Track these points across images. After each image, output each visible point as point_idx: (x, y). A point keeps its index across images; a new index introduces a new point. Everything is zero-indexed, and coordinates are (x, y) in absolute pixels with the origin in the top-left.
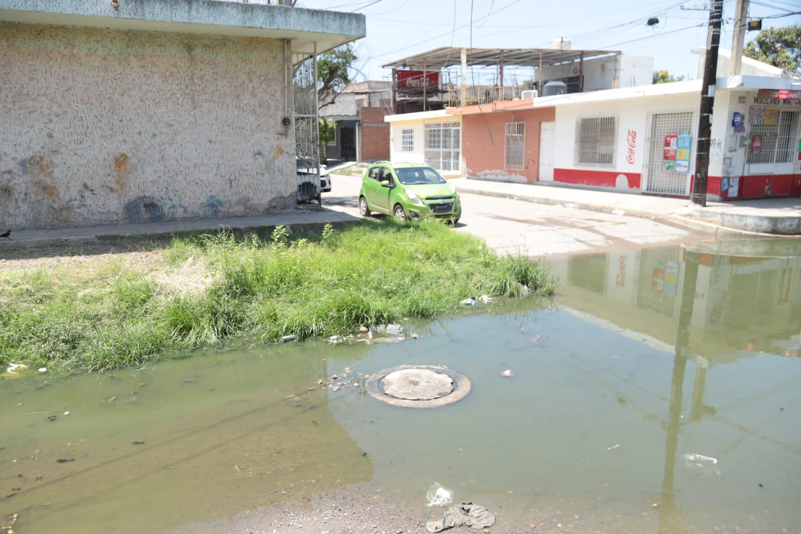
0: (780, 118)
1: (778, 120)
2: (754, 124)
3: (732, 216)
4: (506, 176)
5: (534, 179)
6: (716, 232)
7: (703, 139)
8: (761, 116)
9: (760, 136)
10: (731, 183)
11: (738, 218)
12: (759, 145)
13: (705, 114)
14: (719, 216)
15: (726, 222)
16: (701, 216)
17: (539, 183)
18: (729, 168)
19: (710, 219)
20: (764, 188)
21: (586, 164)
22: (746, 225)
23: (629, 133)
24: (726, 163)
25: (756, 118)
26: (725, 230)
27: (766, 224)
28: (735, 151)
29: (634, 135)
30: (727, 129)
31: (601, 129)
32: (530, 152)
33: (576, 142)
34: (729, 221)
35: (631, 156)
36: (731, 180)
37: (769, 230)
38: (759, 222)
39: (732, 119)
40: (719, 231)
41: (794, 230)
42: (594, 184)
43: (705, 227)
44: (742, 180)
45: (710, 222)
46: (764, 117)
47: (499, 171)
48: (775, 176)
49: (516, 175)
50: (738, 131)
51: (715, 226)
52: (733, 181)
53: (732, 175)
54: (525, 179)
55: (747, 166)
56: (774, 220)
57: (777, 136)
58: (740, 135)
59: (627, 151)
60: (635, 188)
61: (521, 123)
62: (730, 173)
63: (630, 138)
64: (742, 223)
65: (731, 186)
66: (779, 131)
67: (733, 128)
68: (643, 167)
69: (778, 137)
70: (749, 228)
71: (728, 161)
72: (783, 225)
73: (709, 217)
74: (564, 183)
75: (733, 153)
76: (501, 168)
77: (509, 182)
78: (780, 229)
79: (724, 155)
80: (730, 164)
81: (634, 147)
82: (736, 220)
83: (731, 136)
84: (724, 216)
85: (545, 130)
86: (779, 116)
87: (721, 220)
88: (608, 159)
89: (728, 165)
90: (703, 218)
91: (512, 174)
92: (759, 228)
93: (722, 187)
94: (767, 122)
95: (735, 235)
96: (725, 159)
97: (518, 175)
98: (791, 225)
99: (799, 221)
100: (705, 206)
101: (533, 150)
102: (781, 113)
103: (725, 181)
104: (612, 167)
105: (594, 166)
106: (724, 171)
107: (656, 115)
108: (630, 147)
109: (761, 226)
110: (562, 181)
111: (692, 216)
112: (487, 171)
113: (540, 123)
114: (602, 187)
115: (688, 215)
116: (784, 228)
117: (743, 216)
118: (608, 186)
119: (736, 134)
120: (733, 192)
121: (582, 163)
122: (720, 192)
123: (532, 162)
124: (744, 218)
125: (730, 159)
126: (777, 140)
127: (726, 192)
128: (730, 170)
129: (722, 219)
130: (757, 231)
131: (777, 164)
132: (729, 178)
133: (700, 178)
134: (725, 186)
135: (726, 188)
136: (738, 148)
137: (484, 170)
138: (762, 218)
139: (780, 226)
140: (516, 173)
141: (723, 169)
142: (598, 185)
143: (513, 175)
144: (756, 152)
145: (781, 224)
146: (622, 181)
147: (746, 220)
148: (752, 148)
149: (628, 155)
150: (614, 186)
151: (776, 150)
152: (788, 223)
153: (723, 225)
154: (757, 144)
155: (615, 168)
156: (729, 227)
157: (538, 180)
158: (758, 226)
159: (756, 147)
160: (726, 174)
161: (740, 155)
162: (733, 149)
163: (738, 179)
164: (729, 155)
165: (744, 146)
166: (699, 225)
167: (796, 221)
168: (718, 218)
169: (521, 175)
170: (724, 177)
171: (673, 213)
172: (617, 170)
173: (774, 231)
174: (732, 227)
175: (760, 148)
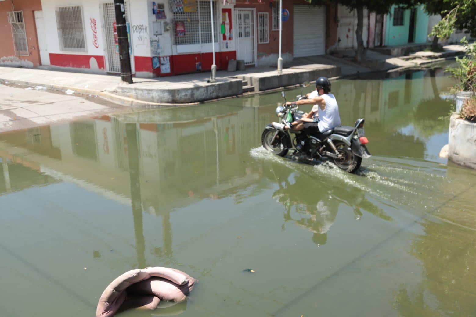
0: (199, 6)
1: (197, 8)
2: (174, 11)
3: (142, 90)
4: (18, 61)
5: (38, 65)
6: (132, 105)
7: (120, 25)
8: (180, 5)
9: (183, 23)
10: (162, 62)
11: (146, 92)
12: (182, 29)
13: (118, 4)
14: (134, 91)
15: (139, 97)
16: (123, 92)
17: (41, 67)
18: (157, 49)
19: (128, 94)
20: (195, 64)
21: (69, 49)
22: (153, 97)
23: (91, 20)
24: (153, 45)
25: (175, 7)
26: (138, 103)
27: (167, 96)
28: (161, 35)
29: (94, 21)
30: (149, 16)
31: (74, 16)
32: (30, 39)
33: (58, 29)
34: (141, 94)
35: (95, 41)
36: (162, 59)
37: (170, 100)
38: (161, 95)
39: (152, 8)
40: (134, 104)
41: (189, 99)
42: (77, 67)
43: (124, 101)
44: (173, 59)
45: (129, 96)
46: (183, 6)
47: (12, 57)
48: (203, 54)
49: (25, 60)
50: (160, 18)
51: (130, 99)
52: (164, 60)
53: (161, 55)
54: (31, 64)
55: (174, 46)
56: (172, 92)
57: (198, 21)
58: (162, 21)
59: (93, 36)
60: (102, 68)
61: (19, 12)
62: (159, 54)
63: (93, 25)
64: (150, 96)
65: (163, 64)
66: (199, 17)
67: (154, 16)
68: (104, 50)
69: (200, 22)
70: (155, 100)
71: (155, 44)
72: (180, 96)
73: (128, 92)
74: (58, 67)
75: (158, 36)
76: (14, 55)
77: (21, 67)
78: (178, 99)
79: (150, 38)
80: (158, 46)
81: (96, 33)
82: (145, 93)
83: (154, 22)
84: (137, 91)
85: (38, 18)
86: (197, 5)
87: (135, 95)
88: (81, 44)
89: (156, 47)
90: (124, 94)
91: (21, 60)
92: (163, 99)
93: (154, 66)
94: (186, 10)
95: (144, 106)
96: (151, 42)
97: (26, 60)
98: (186, 95)
99: (192, 92)
100: (131, 82)
101: (32, 37)
102: (199, 3)
103: (156, 60)
104: (85, 51)
105: (74, 51)
106: (152, 52)
107: (107, 4)
108: (94, 33)
109: (164, 98)
110: (56, 65)
111: (117, 92)
112: (5, 58)
113: (33, 12)
114: (82, 69)
115: (114, 92)
116: (181, 97)
117: (149, 90)
118: (85, 67)
119: (159, 20)
120: (166, 68)
121: (67, 49)
122: (152, 70)
123: (33, 48)
124: (150, 92)
125: (158, 42)
126: (200, 25)
127: (159, 69)
128: (159, 51)
129: (136, 93)
130: (162, 102)
131: (203, 44)
132: (159, 58)
133: (123, 59)
134: (156, 64)
135: (158, 65)
136: (163, 32)
137: (2, 57)
138: (163, 91)
139: (178, 97)
140: (24, 58)
141: (152, 50)
142: (79, 67)
143: (23, 60)
144: (180, 35)
145: (178, 95)
146: (93, 63)
147: (152, 94)
148: (176, 33)
149: (94, 40)
150: (89, 68)
151: (200, 32)
152: (183, 94)
153: (138, 99)
154: (180, 28)
155: (87, 51)
156: (141, 100)
157: (41, 64)
158: (162, 98)
159: (180, 31)
160: (156, 54)
161: (167, 39)
162: (159, 33)
163: (168, 58)
164: (155, 38)
165: (167, 30)
166: (120, 99)
167: (190, 92)
168: (133, 93)
169: (28, 60)
170: (154, 57)
171: (105, 91)
172: (89, 54)
173: (174, 101)
174: (144, 100)
175: (184, 31)
